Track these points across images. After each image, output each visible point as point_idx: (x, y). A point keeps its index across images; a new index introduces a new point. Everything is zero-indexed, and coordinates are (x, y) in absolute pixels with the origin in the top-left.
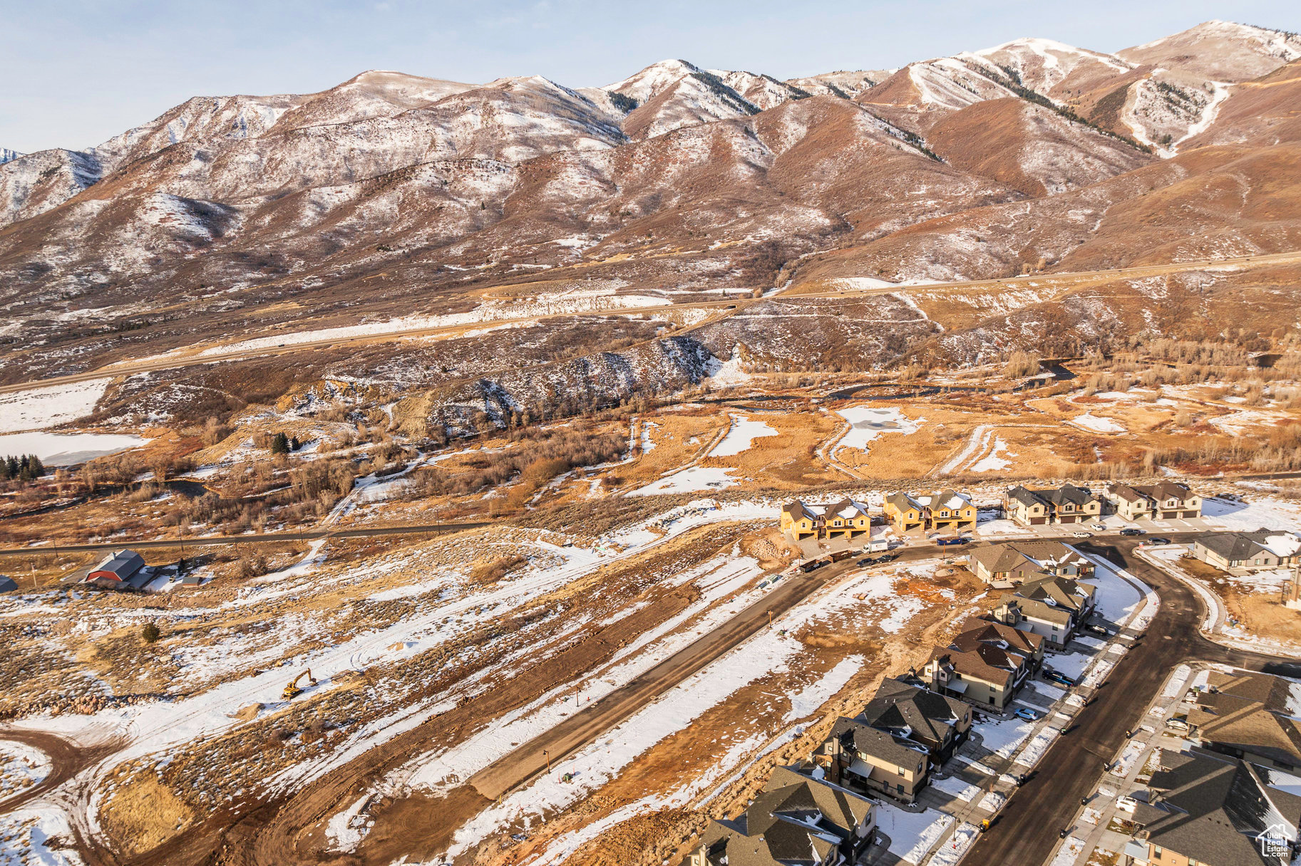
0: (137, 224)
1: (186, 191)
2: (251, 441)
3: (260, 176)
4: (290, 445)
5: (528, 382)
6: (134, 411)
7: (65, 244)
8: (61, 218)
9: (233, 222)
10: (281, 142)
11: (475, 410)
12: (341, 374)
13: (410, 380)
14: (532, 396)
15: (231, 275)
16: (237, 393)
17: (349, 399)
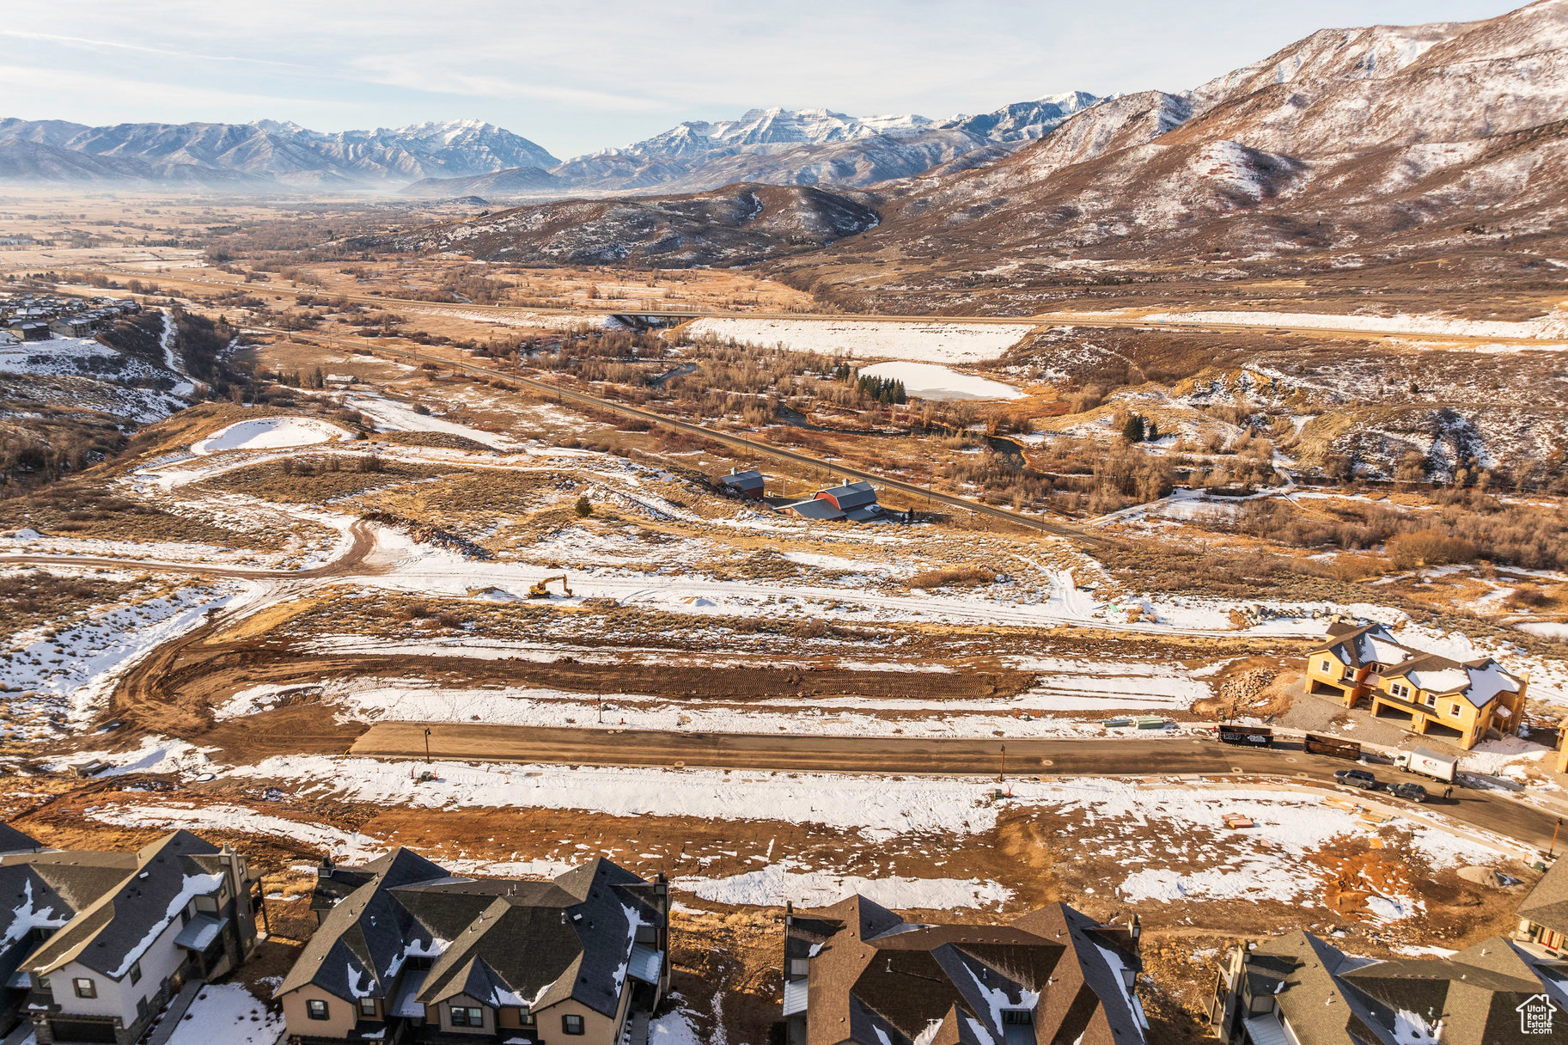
0: (1184, 174)
1: (1263, 142)
2: (1110, 419)
3: (1361, 127)
4: (1147, 433)
5: (1523, 429)
6: (1034, 364)
7: (1104, 191)
8: (1113, 162)
9: (1296, 180)
10: (1403, 85)
11: (1412, 447)
12: (1268, 366)
13: (1357, 392)
14: (1521, 451)
15: (1256, 241)
16: (1143, 366)
17: (1264, 400)
